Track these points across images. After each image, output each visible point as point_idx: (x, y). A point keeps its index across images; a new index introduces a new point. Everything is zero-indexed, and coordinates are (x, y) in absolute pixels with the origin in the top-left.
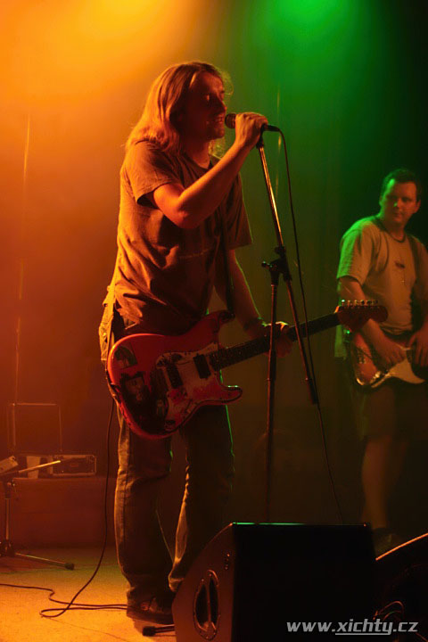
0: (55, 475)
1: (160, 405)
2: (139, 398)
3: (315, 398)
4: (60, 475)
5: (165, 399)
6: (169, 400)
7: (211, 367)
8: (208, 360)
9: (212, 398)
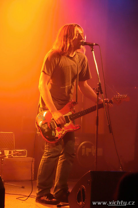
0: (14, 157)
1: (53, 132)
2: (46, 131)
3: (111, 131)
4: (15, 157)
5: (55, 130)
6: (56, 131)
7: (69, 119)
8: (69, 117)
9: (70, 129)
